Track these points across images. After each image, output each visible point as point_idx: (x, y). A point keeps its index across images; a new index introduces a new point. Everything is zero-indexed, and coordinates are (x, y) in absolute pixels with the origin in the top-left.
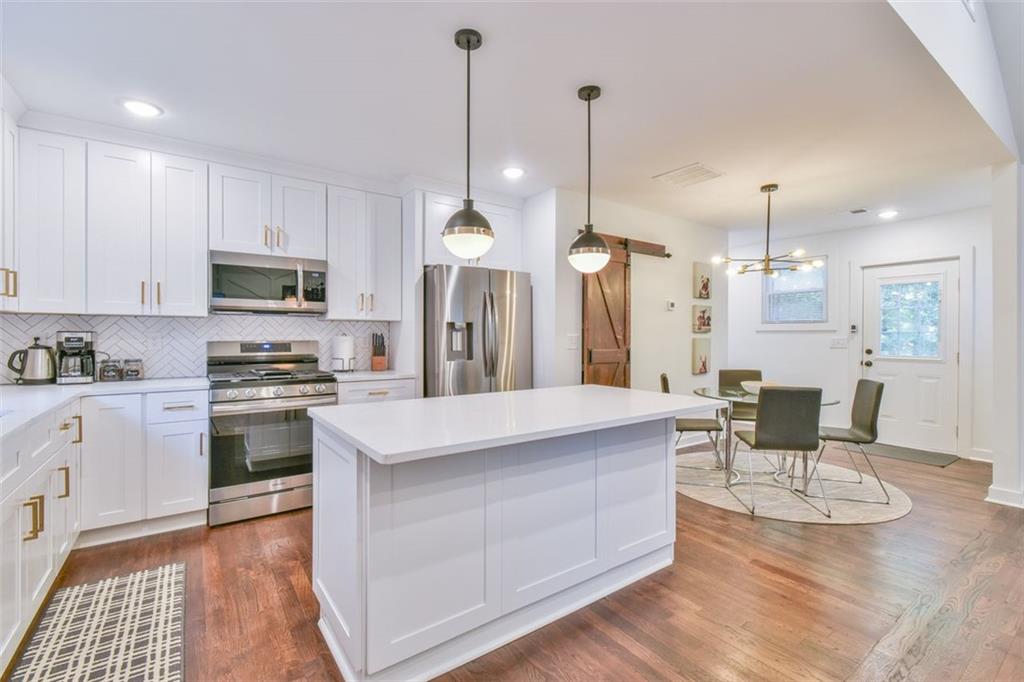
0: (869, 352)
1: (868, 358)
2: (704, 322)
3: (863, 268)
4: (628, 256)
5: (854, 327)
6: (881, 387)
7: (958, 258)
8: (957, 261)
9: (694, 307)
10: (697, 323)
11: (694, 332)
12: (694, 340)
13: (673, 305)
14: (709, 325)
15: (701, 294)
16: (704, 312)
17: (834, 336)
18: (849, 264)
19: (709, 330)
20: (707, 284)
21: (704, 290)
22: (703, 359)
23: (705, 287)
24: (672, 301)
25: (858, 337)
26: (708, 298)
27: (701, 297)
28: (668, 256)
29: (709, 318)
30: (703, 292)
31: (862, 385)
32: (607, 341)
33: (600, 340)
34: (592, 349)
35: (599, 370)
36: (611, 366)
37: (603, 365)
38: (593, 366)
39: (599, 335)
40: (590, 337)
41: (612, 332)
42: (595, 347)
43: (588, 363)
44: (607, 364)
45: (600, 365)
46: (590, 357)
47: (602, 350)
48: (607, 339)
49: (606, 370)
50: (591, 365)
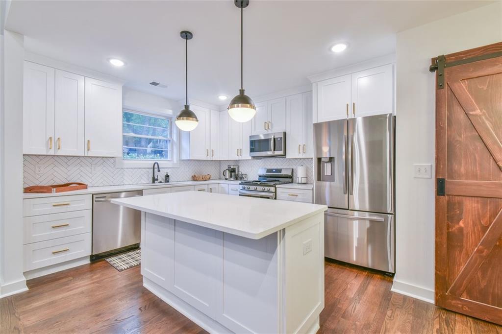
32: (478, 171)
33: (462, 169)
34: (444, 179)
35: (460, 204)
36: (489, 201)
37: (469, 198)
38: (446, 197)
39: (460, 164)
40: (442, 166)
41: (492, 160)
42: (451, 176)
43: (438, 193)
44: (479, 198)
45: (463, 197)
46: (441, 188)
47: (466, 181)
48: (478, 169)
49: (476, 205)
50: (444, 195)
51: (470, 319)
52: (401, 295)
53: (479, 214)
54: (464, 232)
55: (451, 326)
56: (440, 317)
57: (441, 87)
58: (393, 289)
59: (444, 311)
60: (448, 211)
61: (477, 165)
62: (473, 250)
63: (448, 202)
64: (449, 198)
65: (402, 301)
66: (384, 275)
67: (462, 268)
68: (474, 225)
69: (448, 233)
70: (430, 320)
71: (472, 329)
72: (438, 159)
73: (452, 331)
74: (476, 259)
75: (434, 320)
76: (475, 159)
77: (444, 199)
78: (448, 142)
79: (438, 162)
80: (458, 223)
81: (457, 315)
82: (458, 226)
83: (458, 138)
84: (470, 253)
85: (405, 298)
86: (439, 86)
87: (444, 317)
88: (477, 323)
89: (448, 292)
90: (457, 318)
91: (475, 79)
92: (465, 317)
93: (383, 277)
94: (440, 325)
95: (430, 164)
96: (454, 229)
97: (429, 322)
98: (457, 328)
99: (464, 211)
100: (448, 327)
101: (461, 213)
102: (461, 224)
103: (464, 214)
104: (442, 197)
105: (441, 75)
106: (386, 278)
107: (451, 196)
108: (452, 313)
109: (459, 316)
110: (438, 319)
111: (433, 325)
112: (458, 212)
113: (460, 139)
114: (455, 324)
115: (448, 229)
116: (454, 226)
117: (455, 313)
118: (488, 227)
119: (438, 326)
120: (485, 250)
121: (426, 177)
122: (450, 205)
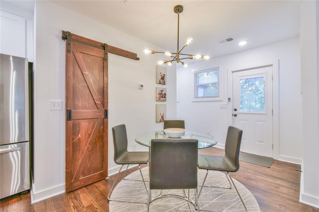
0: (236, 110)
1: (235, 113)
2: (162, 96)
3: (233, 72)
4: (106, 54)
5: (229, 99)
6: (241, 133)
7: (272, 65)
8: (271, 67)
9: (156, 88)
10: (158, 96)
11: (157, 101)
12: (156, 105)
13: (142, 86)
14: (165, 97)
15: (160, 82)
16: (162, 91)
17: (221, 103)
18: (227, 70)
19: (165, 101)
20: (164, 77)
21: (162, 80)
22: (162, 115)
23: (163, 78)
24: (142, 84)
25: (231, 103)
26: (164, 84)
27: (160, 83)
28: (138, 59)
29: (165, 94)
30: (162, 81)
31: (231, 129)
32: (87, 105)
33: (80, 104)
34: (71, 110)
35: (79, 124)
36: (91, 121)
37: (83, 120)
38: (72, 121)
39: (79, 101)
40: (69, 102)
41: (92, 99)
42: (74, 109)
43: (67, 119)
44: (87, 120)
45: (80, 120)
46: (69, 115)
47: (82, 111)
48: (87, 104)
49: (86, 124)
50: (71, 120)
51: (84, 188)
52: (41, 202)
53: (87, 128)
54: (81, 140)
55: (78, 198)
56: (71, 198)
57: (69, 52)
58: (33, 202)
59: (71, 193)
60: (73, 130)
61: (87, 101)
62: (85, 149)
63: (73, 124)
64: (74, 121)
65: (44, 206)
66: (19, 196)
67: (80, 161)
68: (85, 134)
69: (73, 143)
70: (67, 204)
71: (87, 193)
72: (67, 97)
73: (80, 201)
74: (86, 153)
75: (68, 202)
76: (86, 98)
77: (71, 122)
78: (73, 87)
79: (67, 99)
80: (78, 136)
81: (78, 190)
82: (78, 137)
83: (78, 86)
84: (84, 151)
85: (45, 202)
86: (68, 51)
87: (73, 197)
88: (88, 188)
89: (73, 179)
90: (79, 192)
91: (86, 54)
92: (82, 189)
93: (19, 198)
94: (73, 203)
95: (61, 101)
96: (76, 139)
97: (66, 205)
98: (81, 197)
99: (81, 128)
100: (77, 200)
101: (79, 129)
102: (80, 136)
103: (81, 130)
104: (70, 121)
105: (69, 44)
106: (23, 197)
107: (74, 120)
108: (75, 191)
109: (79, 190)
110: (70, 200)
111: (70, 206)
112: (78, 129)
113: (79, 86)
114: (79, 196)
115: (73, 141)
116: (76, 138)
117: (76, 190)
118: (91, 134)
119: (72, 204)
120: (90, 147)
121: (58, 109)
122: (74, 126)
